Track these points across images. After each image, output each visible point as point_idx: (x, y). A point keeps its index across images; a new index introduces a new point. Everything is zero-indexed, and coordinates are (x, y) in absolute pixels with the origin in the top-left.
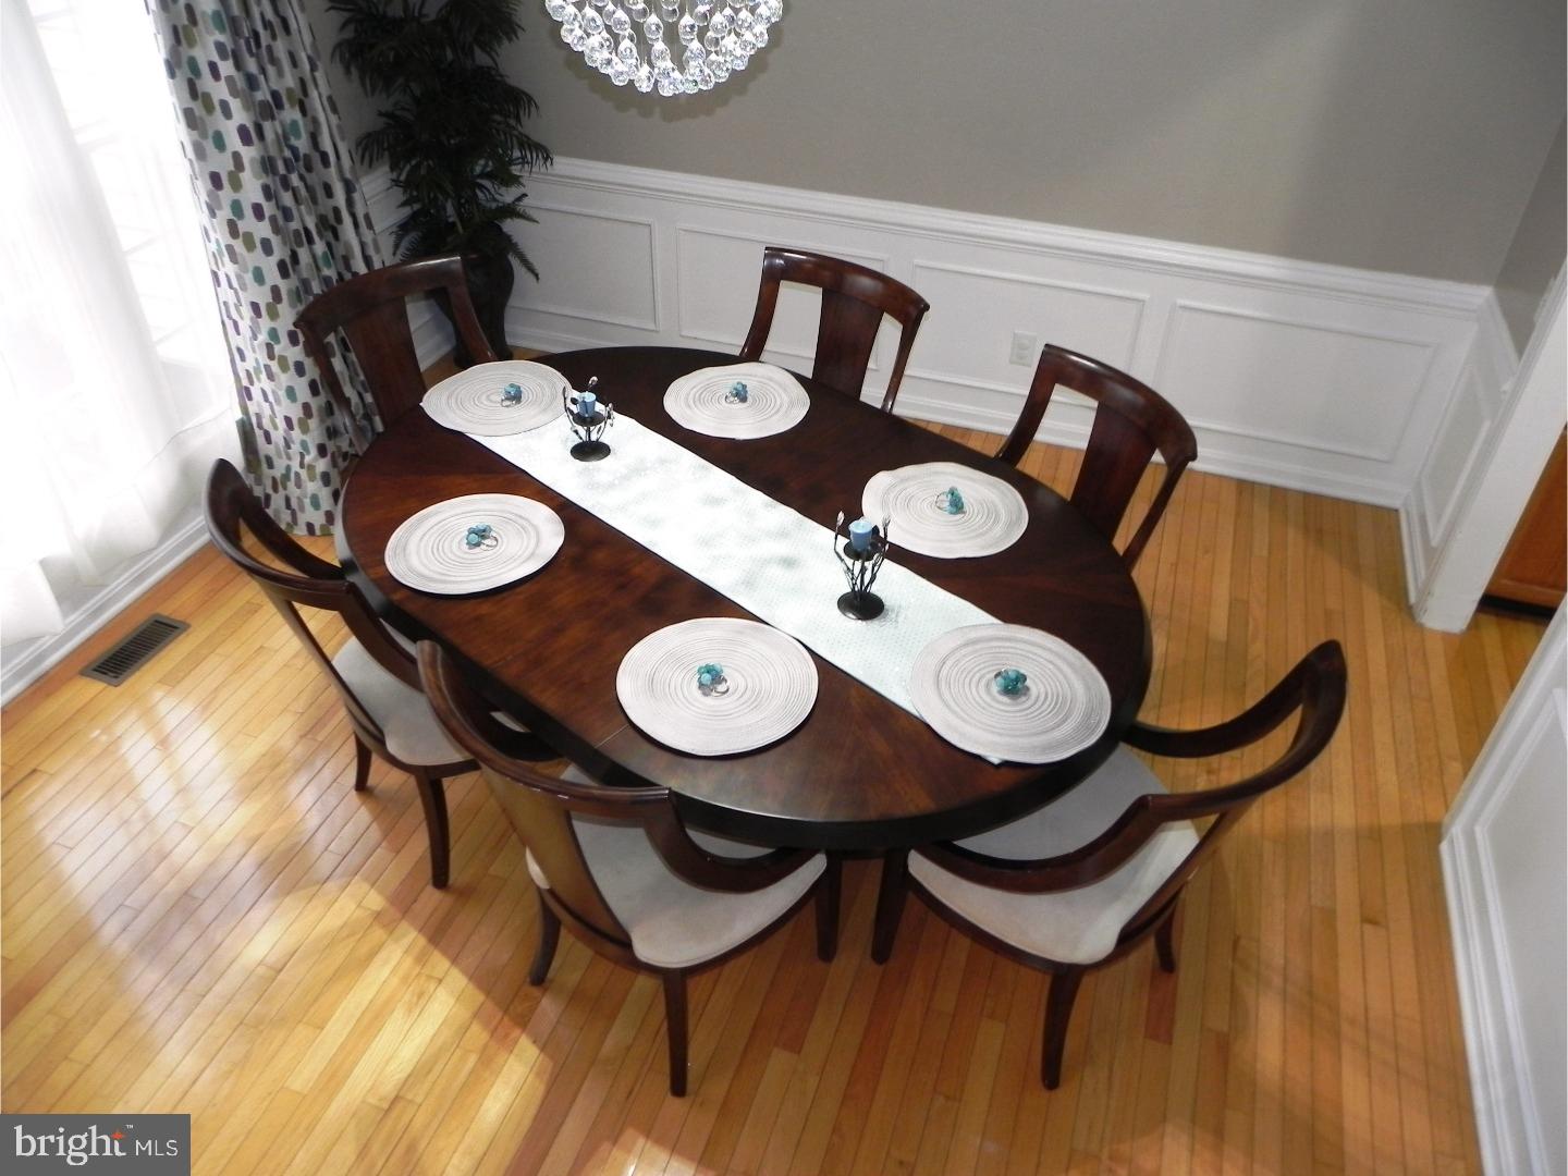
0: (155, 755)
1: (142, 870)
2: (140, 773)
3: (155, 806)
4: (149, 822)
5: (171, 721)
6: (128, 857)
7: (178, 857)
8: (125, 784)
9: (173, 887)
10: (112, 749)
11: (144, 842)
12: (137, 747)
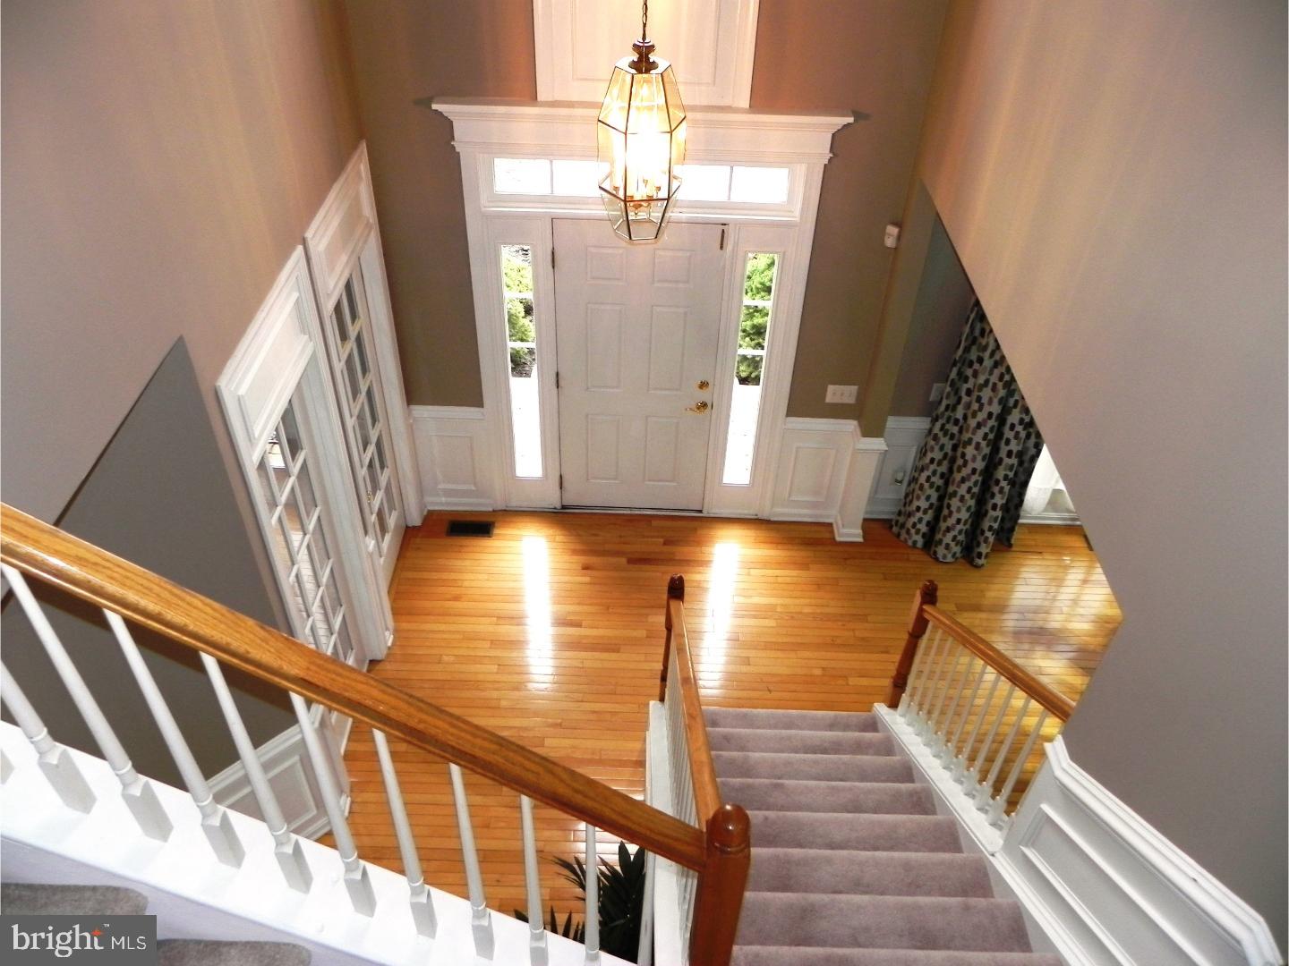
0: (1078, 583)
1: (1036, 611)
2: (1067, 583)
3: (1061, 597)
4: (1054, 599)
5: (1094, 577)
6: (1038, 602)
7: (1052, 617)
8: (1059, 582)
9: (1040, 623)
10: (1067, 567)
11: (1046, 603)
12: (1075, 576)
